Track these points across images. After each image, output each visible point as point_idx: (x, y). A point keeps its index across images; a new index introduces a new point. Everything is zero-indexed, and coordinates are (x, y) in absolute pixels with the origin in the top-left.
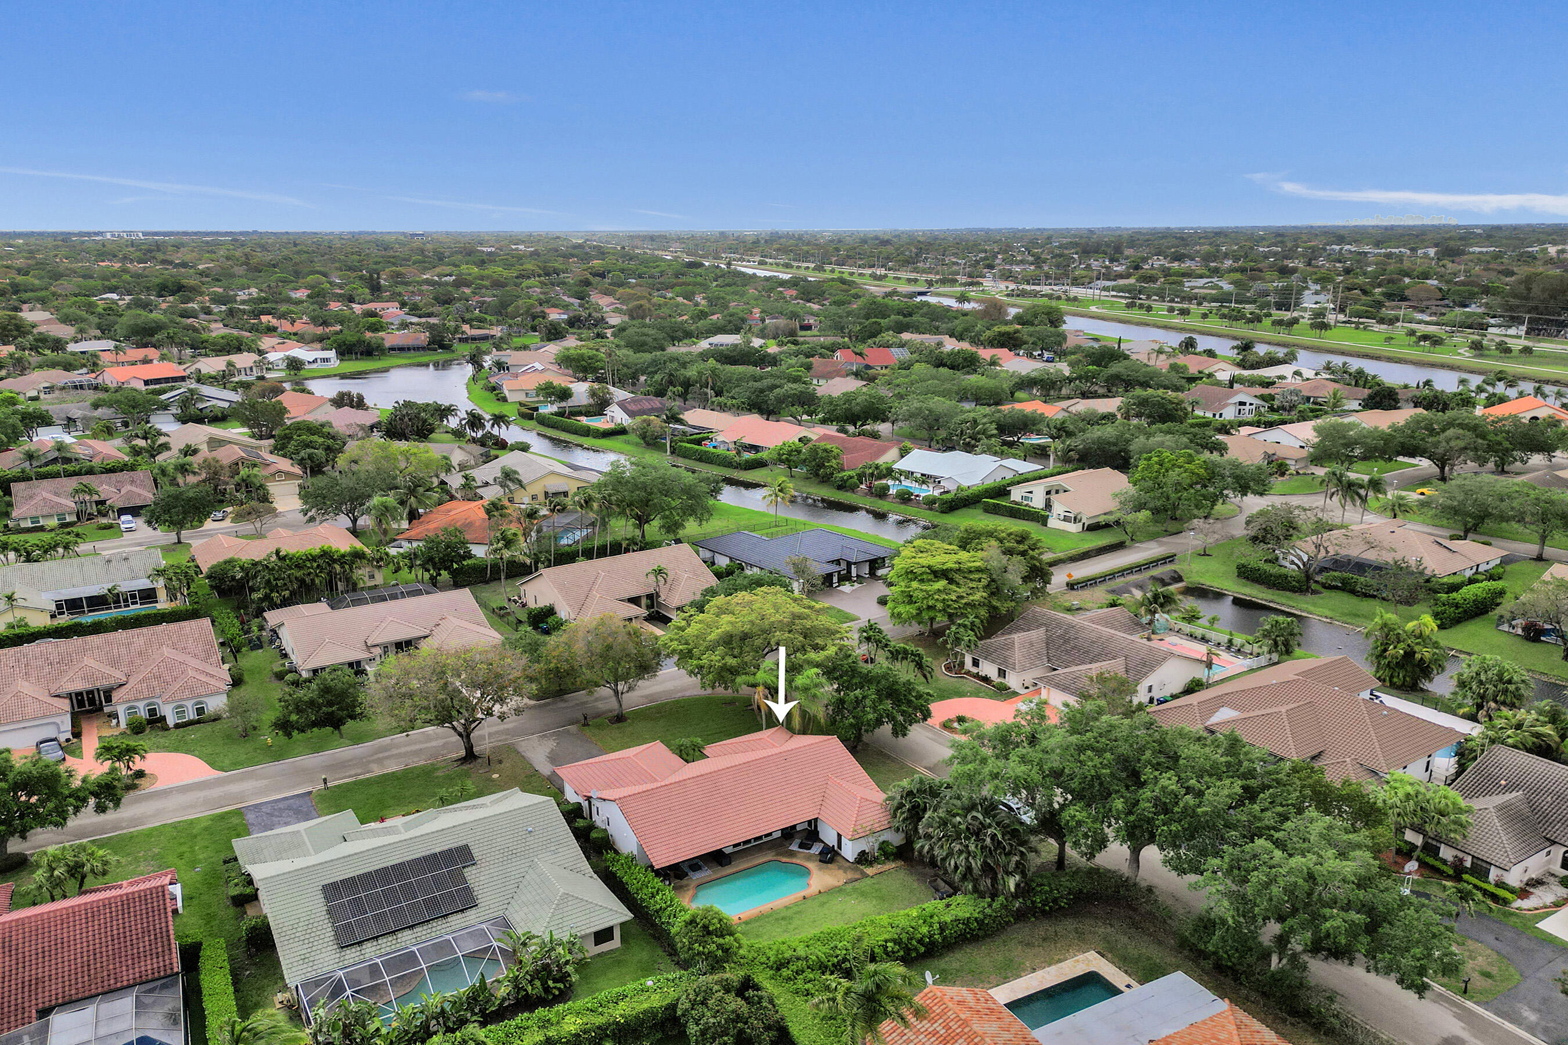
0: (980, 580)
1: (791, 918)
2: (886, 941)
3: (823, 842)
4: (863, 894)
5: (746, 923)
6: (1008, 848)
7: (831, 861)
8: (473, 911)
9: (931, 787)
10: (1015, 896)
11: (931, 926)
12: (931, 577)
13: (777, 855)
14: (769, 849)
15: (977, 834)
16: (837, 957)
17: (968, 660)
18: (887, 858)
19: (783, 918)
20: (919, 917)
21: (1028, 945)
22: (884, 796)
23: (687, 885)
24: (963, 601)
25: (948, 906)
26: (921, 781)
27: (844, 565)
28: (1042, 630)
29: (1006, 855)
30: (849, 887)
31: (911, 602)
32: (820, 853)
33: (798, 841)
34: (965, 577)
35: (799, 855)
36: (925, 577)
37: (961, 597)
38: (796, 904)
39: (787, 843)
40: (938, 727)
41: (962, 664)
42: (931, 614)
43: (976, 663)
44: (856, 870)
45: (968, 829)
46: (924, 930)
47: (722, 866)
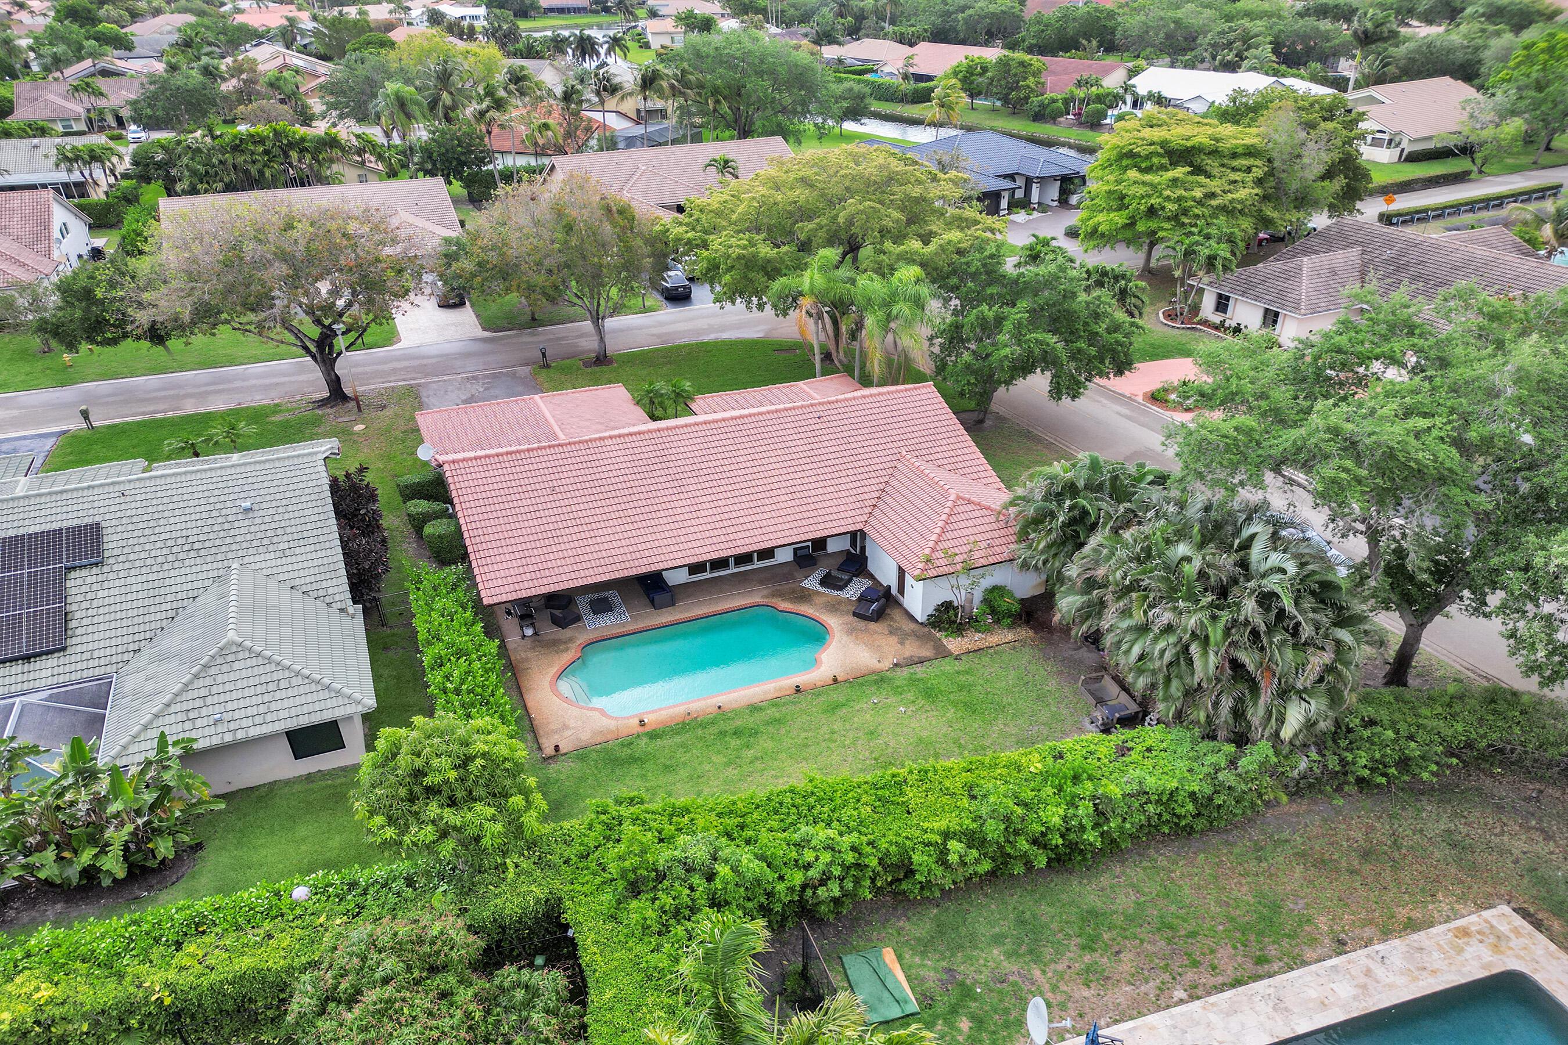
0: (1249, 170)
1: (755, 733)
2: (947, 835)
3: (871, 577)
4: (929, 694)
5: (653, 736)
6: (1307, 631)
7: (878, 616)
8: (51, 662)
9: (1115, 478)
10: (1299, 746)
11: (1072, 804)
12: (1165, 161)
13: (773, 595)
14: (762, 582)
15: (1223, 592)
16: (808, 866)
17: (1208, 302)
18: (997, 621)
19: (737, 733)
20: (1045, 776)
21: (1321, 863)
22: (1006, 496)
23: (571, 640)
24: (1214, 203)
25: (1123, 751)
26: (1095, 466)
27: (1020, 182)
28: (1354, 252)
29: (1295, 647)
30: (904, 673)
31: (1122, 207)
32: (860, 599)
33: (820, 572)
34: (1223, 165)
35: (818, 600)
36: (1155, 160)
37: (1212, 195)
38: (775, 702)
39: (799, 574)
40: (1140, 399)
41: (1195, 309)
42: (1153, 224)
43: (1222, 304)
44: (929, 637)
45: (1202, 575)
46: (1054, 815)
47: (653, 604)
